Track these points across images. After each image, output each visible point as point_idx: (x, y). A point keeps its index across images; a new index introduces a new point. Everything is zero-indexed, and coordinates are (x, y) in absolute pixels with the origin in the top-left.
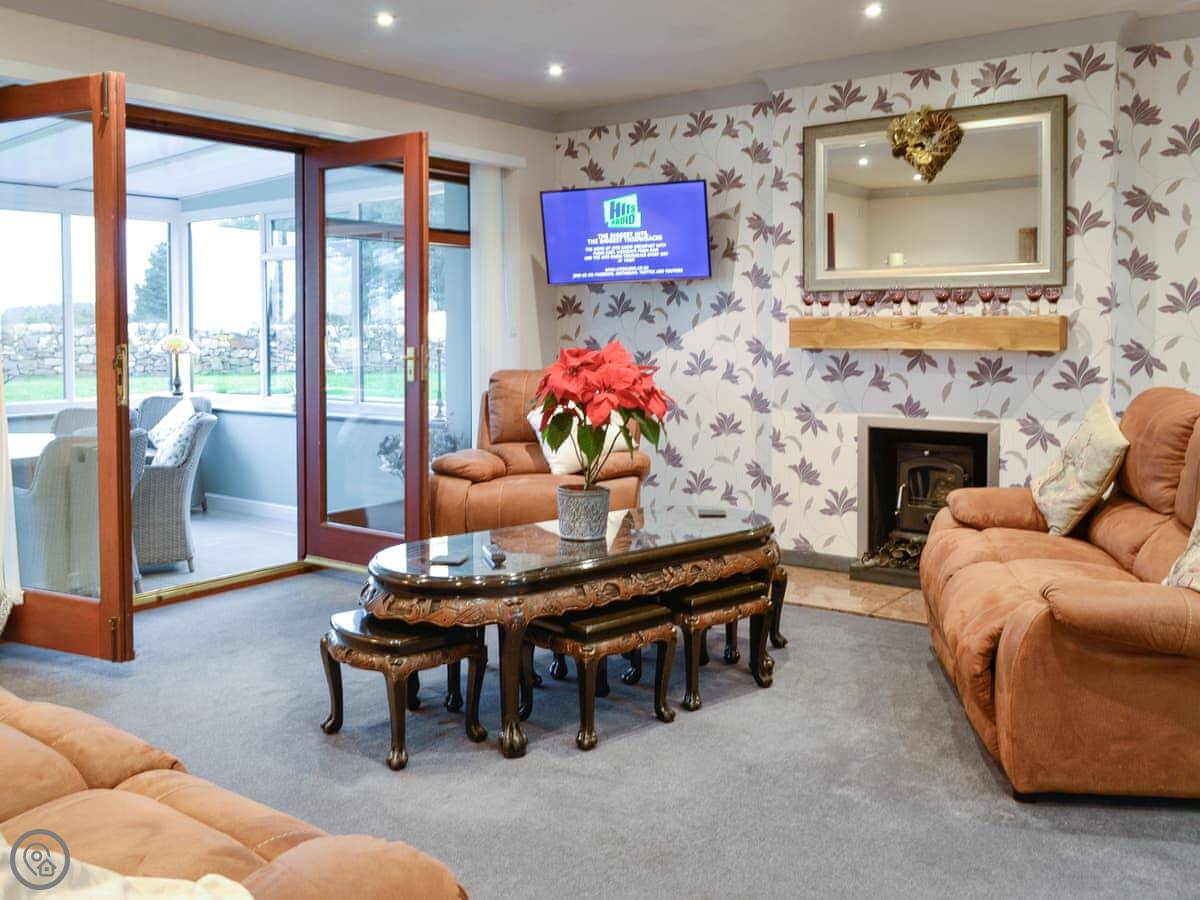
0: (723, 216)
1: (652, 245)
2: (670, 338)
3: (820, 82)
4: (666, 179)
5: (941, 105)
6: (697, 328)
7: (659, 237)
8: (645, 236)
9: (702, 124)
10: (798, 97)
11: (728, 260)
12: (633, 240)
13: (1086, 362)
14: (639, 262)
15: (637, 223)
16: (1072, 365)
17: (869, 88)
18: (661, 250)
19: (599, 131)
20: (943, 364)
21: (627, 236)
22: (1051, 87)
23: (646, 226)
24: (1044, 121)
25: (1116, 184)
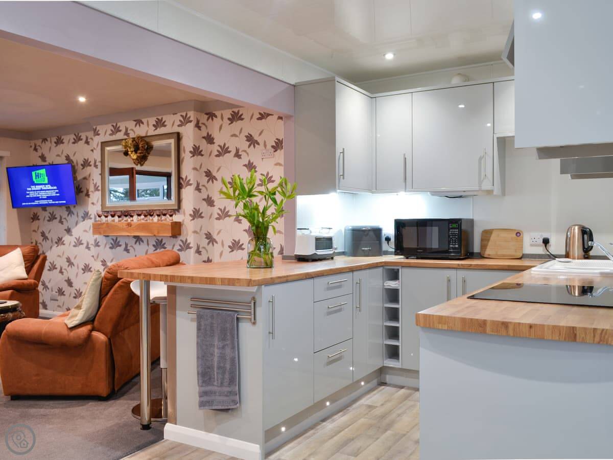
0: (85, 178)
1: (52, 191)
2: (68, 231)
3: (107, 124)
4: (66, 162)
5: (144, 135)
6: (78, 225)
7: (55, 188)
8: (50, 187)
9: (78, 139)
10: (101, 129)
11: (87, 198)
12: (45, 188)
13: (186, 240)
14: (48, 198)
15: (46, 181)
16: (182, 241)
17: (122, 126)
18: (57, 193)
19: (45, 140)
20: (145, 242)
21: (43, 187)
22: (176, 129)
23: (51, 183)
24: (172, 141)
25: (198, 168)
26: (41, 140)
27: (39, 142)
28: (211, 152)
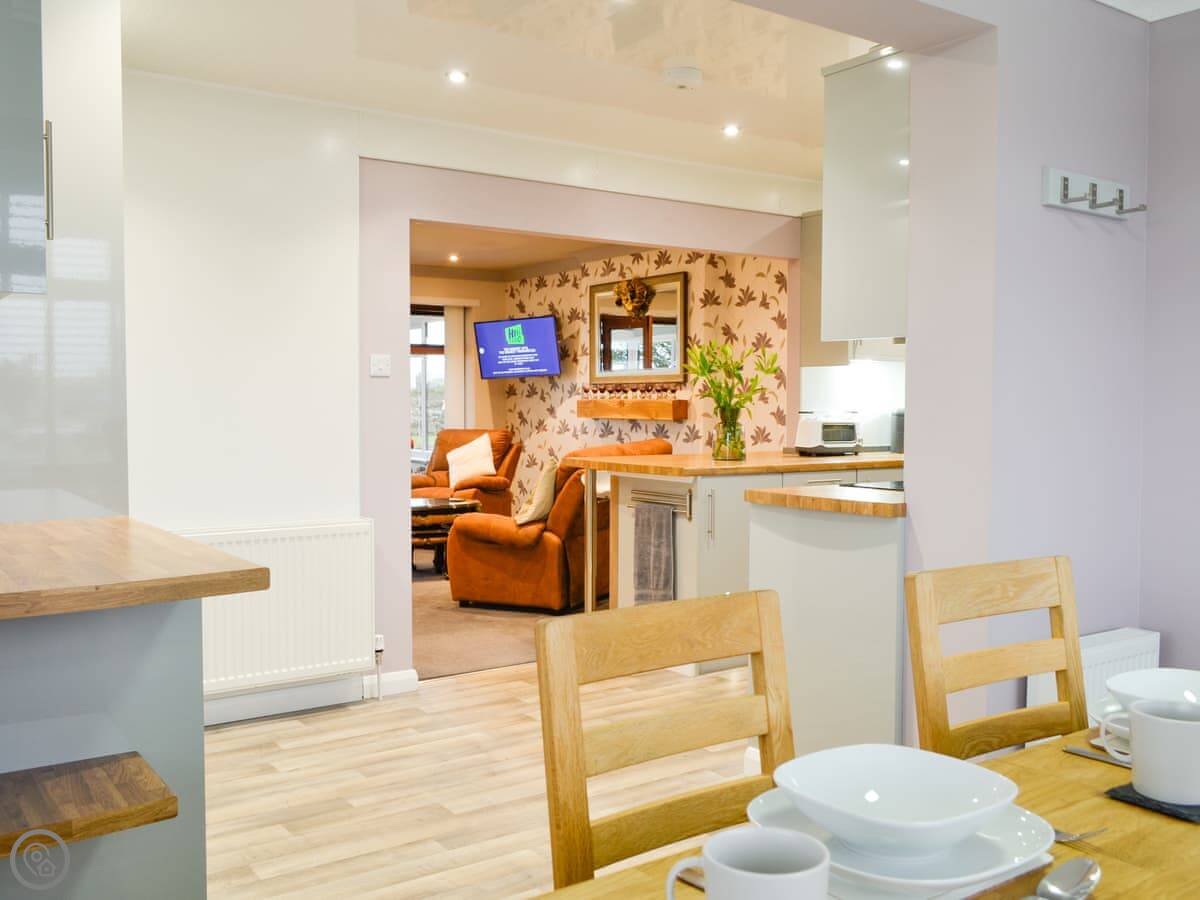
0: (572, 337)
1: (528, 355)
2: (551, 411)
3: (598, 259)
4: (549, 313)
5: (643, 275)
6: (564, 404)
7: (533, 350)
8: (528, 350)
9: (564, 280)
10: (591, 266)
11: (574, 364)
12: (520, 351)
13: (694, 427)
14: (526, 365)
15: (522, 342)
16: (689, 428)
17: (617, 262)
18: (536, 358)
19: (523, 281)
20: (644, 428)
21: (518, 349)
22: (683, 267)
23: (528, 343)
24: (677, 285)
25: (712, 322)
26: (519, 282)
27: (516, 284)
28: (730, 300)
